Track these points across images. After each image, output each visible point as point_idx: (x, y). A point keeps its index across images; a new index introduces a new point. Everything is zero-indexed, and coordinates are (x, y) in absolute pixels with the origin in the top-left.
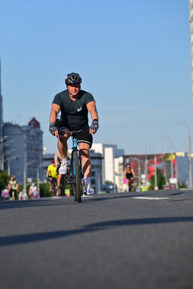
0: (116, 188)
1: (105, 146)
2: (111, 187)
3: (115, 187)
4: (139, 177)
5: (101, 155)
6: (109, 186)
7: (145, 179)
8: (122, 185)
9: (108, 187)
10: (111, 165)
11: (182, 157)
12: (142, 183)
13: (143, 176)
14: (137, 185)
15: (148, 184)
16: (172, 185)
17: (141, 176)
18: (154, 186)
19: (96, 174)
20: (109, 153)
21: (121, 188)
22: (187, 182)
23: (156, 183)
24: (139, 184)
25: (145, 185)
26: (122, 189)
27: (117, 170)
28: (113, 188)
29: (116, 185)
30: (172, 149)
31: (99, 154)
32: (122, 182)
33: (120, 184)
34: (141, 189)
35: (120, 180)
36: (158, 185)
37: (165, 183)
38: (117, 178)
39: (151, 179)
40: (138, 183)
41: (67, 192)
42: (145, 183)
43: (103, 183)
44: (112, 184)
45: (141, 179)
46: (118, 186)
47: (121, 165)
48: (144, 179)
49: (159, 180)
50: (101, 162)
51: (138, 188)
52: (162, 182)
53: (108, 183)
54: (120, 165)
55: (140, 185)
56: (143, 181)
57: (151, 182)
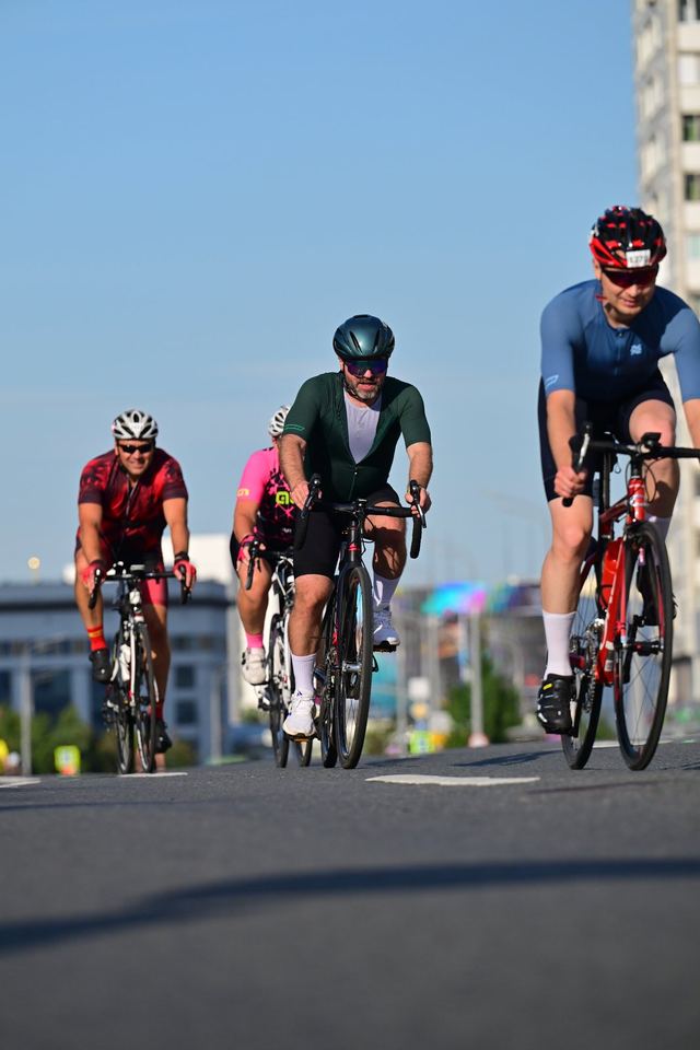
2: (268, 736)
4: (400, 694)
5: (221, 587)
6: (260, 732)
7: (428, 701)
9: (253, 738)
12: (411, 721)
13: (420, 688)
14: (392, 730)
15: (442, 724)
17: (406, 686)
18: (469, 734)
19: (202, 676)
23: (476, 721)
24: (402, 722)
25: (426, 728)
31: (212, 583)
34: (409, 747)
36: (486, 731)
37: (518, 722)
39: (456, 699)
40: (394, 717)
41: (67, 759)
42: (426, 721)
43: (235, 719)
45: (410, 703)
48: (420, 701)
49: (492, 706)
50: (223, 623)
51: (395, 743)
52: (507, 717)
53: (253, 718)
55: (404, 731)
56: (419, 711)
57: (455, 717)
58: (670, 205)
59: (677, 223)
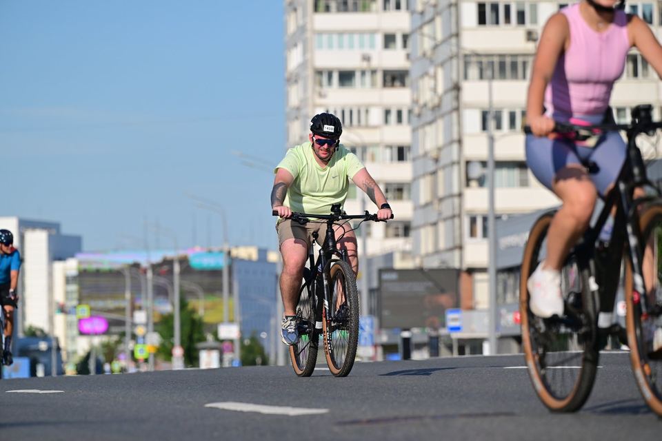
0: (59, 349)
1: (25, 225)
2: (43, 346)
3: (54, 344)
4: (128, 319)
6: (37, 343)
7: (146, 325)
8: (73, 339)
9: (33, 347)
10: (43, 282)
11: (250, 261)
12: (134, 337)
13: (140, 317)
14: (119, 342)
15: (155, 339)
16: (227, 344)
17: (132, 316)
18: (173, 346)
20: (36, 246)
21: (70, 348)
22: (264, 335)
23: (177, 339)
24: (128, 338)
25: (144, 343)
26: (75, 352)
27: (59, 297)
28: (50, 349)
29: (57, 339)
30: (226, 240)
32: (75, 332)
33: (67, 337)
34: (132, 354)
35: (68, 325)
36: (182, 345)
37: (203, 339)
38: (60, 319)
39: (163, 325)
40: (123, 334)
42: (144, 337)
43: (21, 335)
44: (45, 337)
45: (134, 325)
46: (62, 344)
47: (72, 283)
48: (140, 325)
49: (187, 329)
51: (123, 351)
52: (196, 336)
53: (33, 334)
54: (68, 280)
55: (129, 343)
56: (140, 331)
57: (162, 336)
58: (304, 15)
59: (309, 26)
